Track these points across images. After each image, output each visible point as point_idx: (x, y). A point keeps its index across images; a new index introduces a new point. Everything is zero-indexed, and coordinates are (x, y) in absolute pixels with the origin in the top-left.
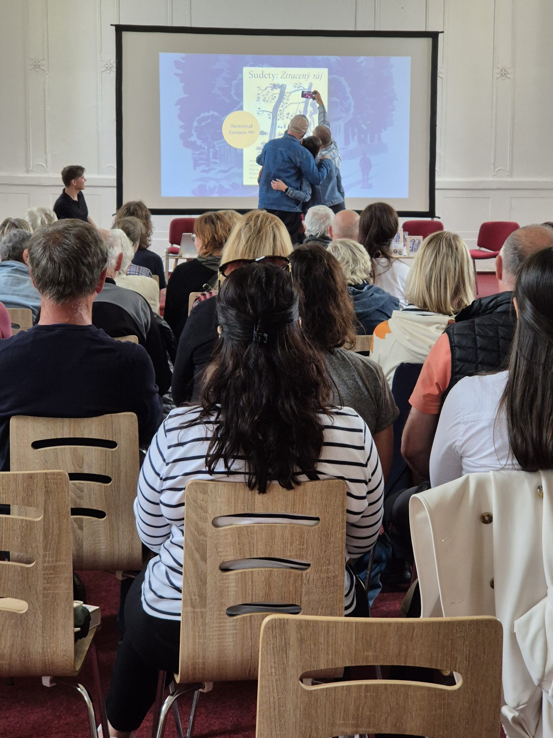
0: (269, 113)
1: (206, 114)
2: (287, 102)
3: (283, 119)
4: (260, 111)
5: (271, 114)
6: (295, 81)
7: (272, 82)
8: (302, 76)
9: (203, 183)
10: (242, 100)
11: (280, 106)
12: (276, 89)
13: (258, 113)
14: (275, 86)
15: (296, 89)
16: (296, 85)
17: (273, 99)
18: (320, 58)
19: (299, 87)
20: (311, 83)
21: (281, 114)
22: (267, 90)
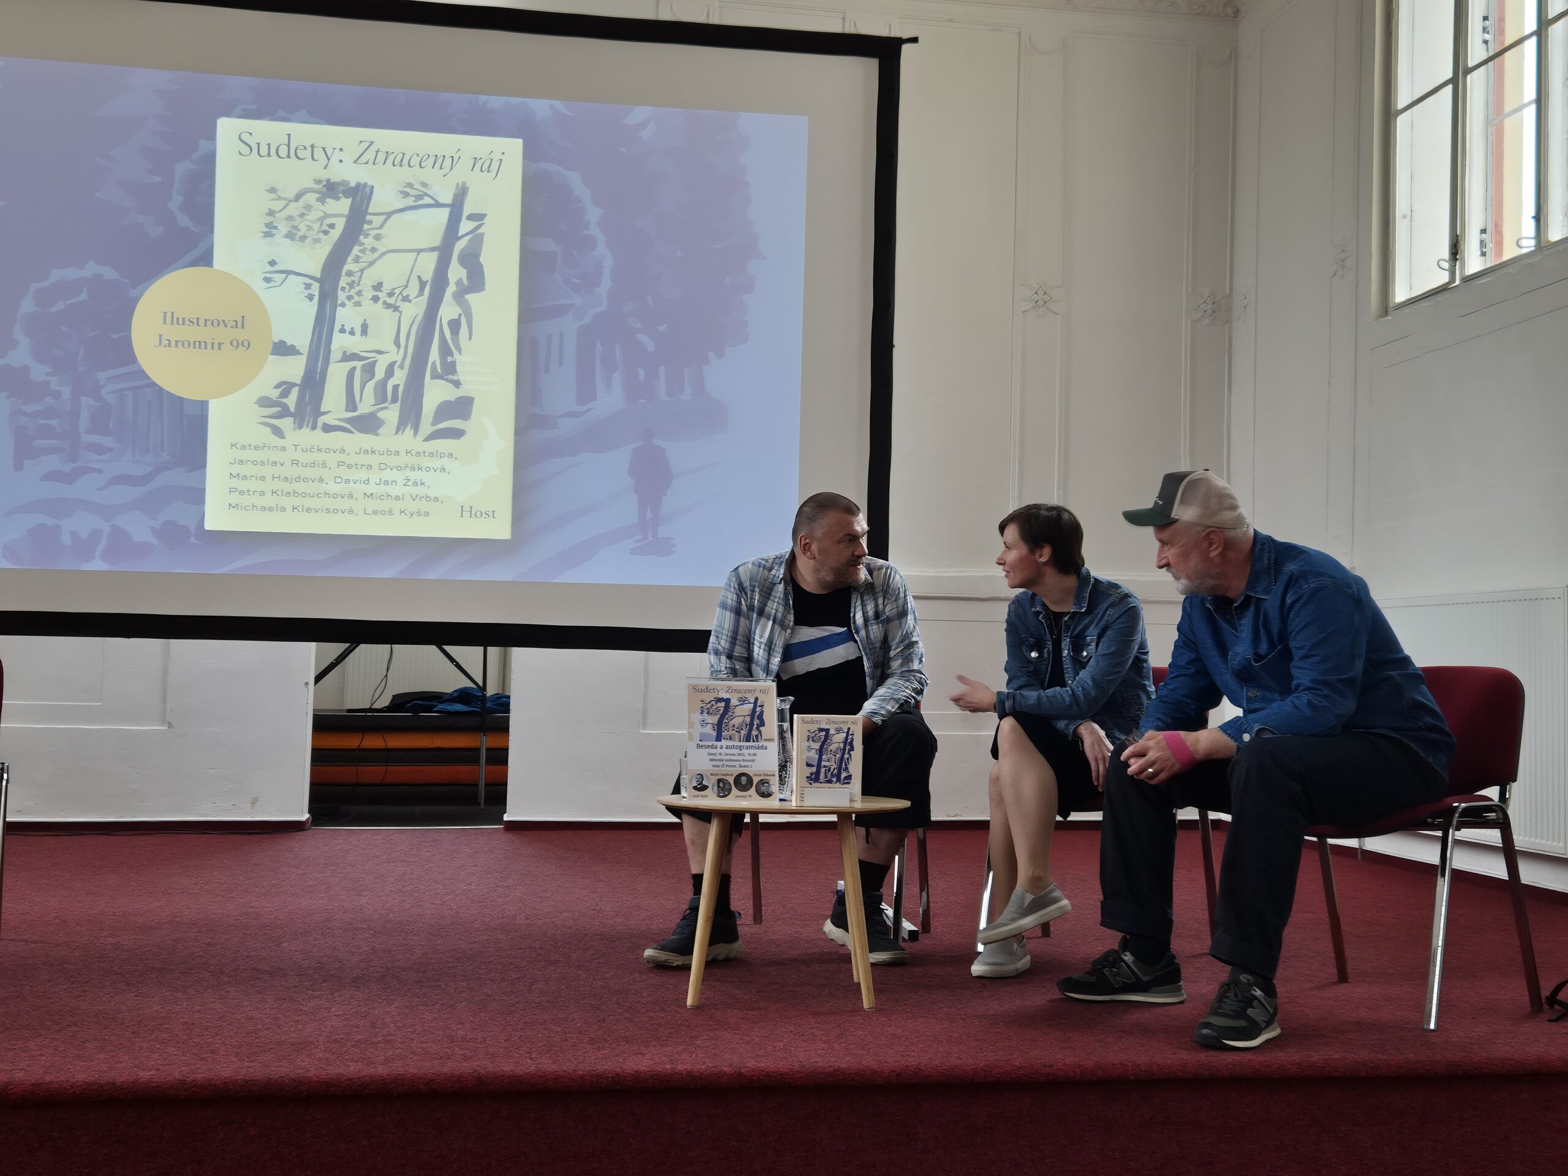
0: (308, 281)
1: (72, 273)
2: (377, 244)
3: (358, 304)
4: (276, 272)
5: (316, 286)
6: (406, 174)
7: (324, 175)
8: (432, 160)
9: (50, 521)
10: (212, 231)
11: (350, 259)
12: (338, 199)
13: (267, 280)
14: (331, 189)
15: (410, 202)
16: (408, 190)
17: (326, 233)
18: (496, 102)
19: (419, 197)
20: (464, 183)
21: (351, 285)
22: (302, 201)
